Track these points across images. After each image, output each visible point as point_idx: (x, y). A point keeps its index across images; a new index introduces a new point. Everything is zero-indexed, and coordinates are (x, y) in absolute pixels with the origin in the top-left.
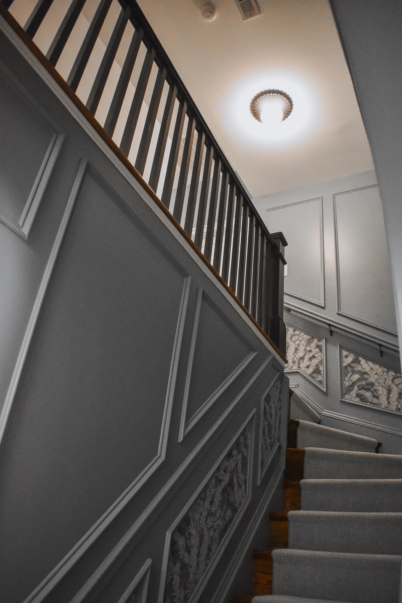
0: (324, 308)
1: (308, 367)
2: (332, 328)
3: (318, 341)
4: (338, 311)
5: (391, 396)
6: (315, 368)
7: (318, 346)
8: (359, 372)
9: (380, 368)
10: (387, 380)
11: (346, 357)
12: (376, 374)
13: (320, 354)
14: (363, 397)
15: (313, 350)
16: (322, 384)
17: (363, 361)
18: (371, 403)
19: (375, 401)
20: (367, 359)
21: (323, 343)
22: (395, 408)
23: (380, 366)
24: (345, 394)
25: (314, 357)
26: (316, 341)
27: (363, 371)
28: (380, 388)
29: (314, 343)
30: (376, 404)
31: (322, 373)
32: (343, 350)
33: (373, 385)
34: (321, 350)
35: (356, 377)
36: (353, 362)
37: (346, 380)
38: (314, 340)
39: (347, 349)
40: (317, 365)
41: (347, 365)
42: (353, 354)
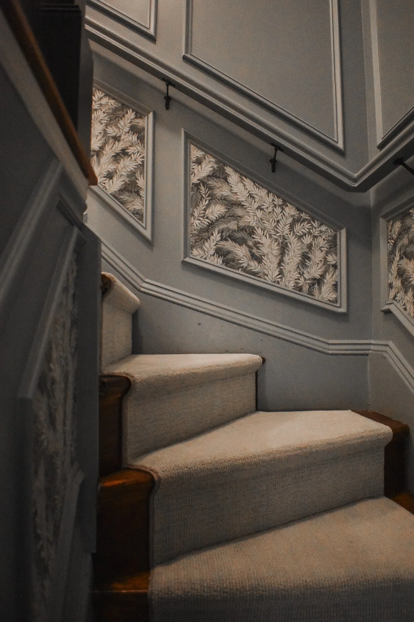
0: (152, 39)
1: (110, 176)
2: (173, 92)
3: (136, 117)
4: (187, 52)
5: (286, 259)
6: (127, 180)
7: (134, 129)
8: (224, 200)
9: (268, 196)
10: (281, 225)
11: (199, 162)
12: (260, 208)
13: (139, 148)
14: (229, 256)
15: (122, 137)
16: (141, 219)
17: (234, 177)
18: (245, 270)
19: (254, 266)
20: (243, 173)
21: (148, 122)
22: (292, 285)
23: (269, 192)
24: (192, 247)
25: (124, 153)
26: (130, 115)
27: (233, 198)
28: (266, 241)
29: (126, 119)
30: (255, 274)
31: (142, 193)
32: (192, 146)
33: (251, 231)
34: (141, 139)
35: (217, 210)
36: (213, 175)
37: (196, 214)
38: (127, 113)
39: (200, 145)
40: (132, 174)
41: (199, 182)
42: (214, 157)
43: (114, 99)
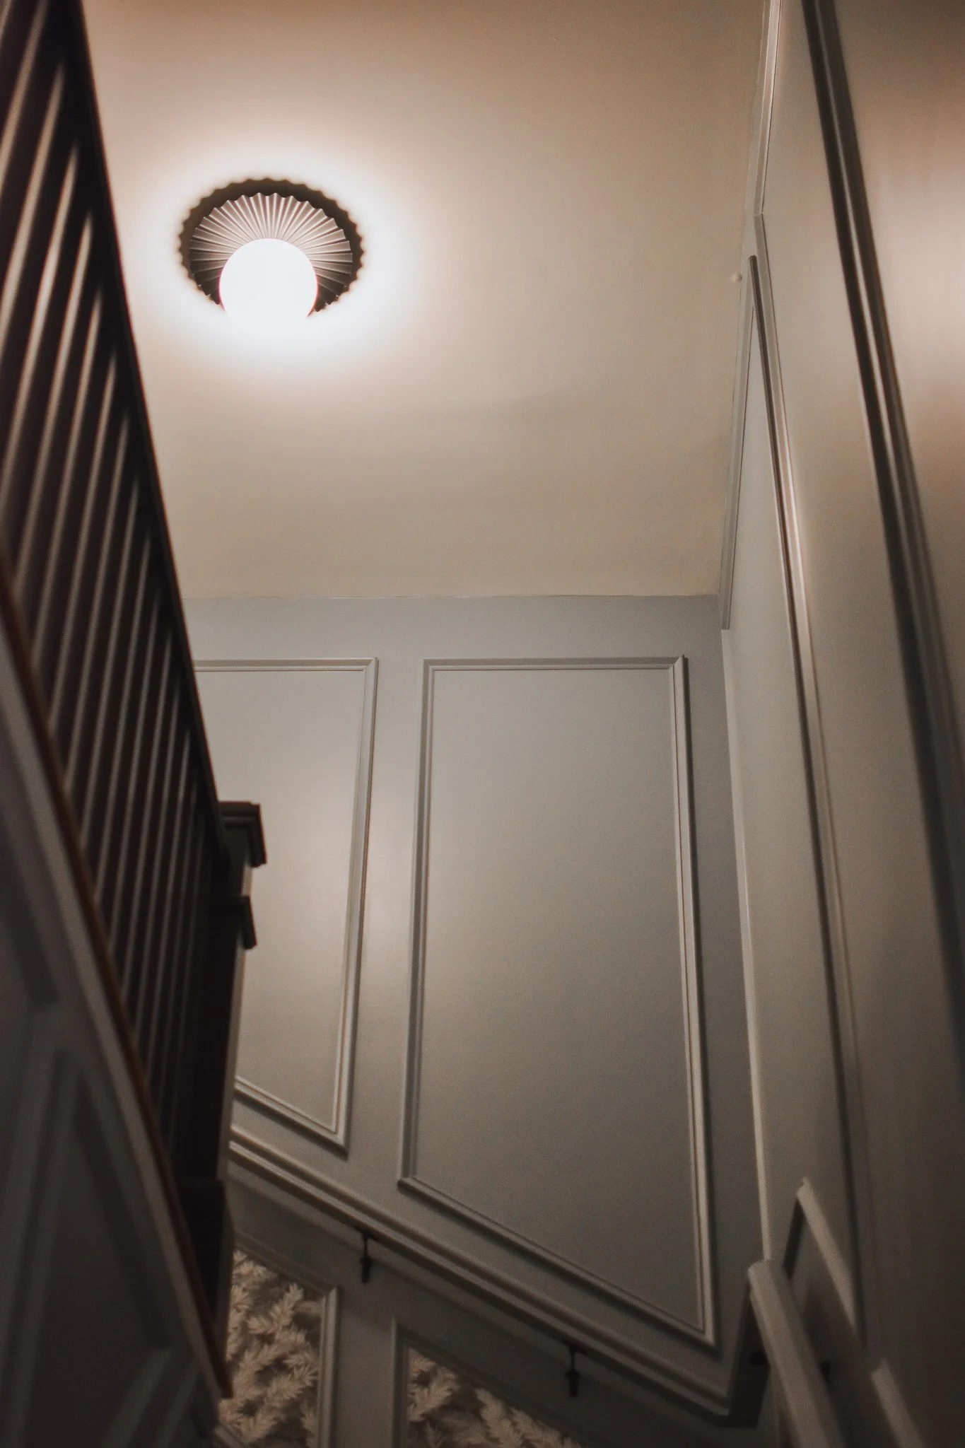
0: (341, 1152)
1: (250, 1409)
2: (375, 1249)
3: (306, 1299)
4: (406, 1172)
6: (283, 1417)
7: (303, 1322)
9: (563, 1444)
11: (424, 1380)
13: (307, 1356)
15: (278, 1336)
17: (493, 1409)
20: (512, 1400)
21: (327, 1309)
25: (279, 1366)
26: (295, 1294)
29: (286, 1302)
32: (412, 1352)
34: (314, 1340)
36: (451, 1406)
38: (288, 1290)
39: (427, 1349)
40: (293, 1407)
41: (423, 1419)
42: (454, 1371)
43: (263, 1264)
